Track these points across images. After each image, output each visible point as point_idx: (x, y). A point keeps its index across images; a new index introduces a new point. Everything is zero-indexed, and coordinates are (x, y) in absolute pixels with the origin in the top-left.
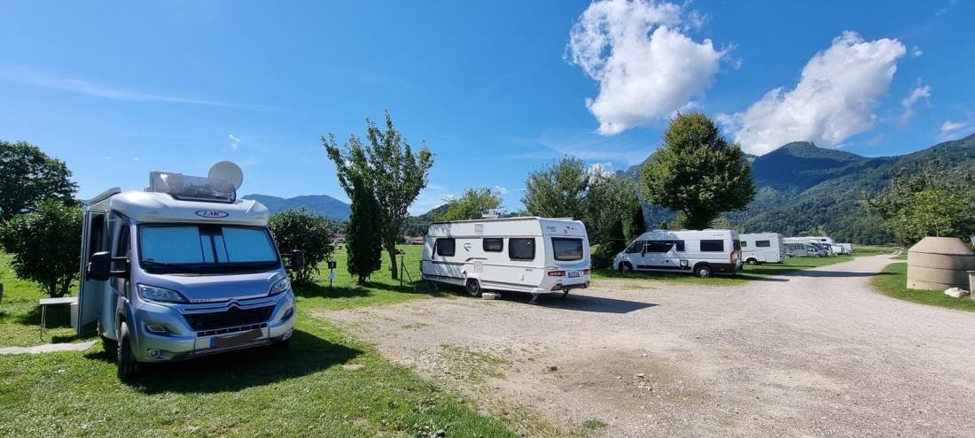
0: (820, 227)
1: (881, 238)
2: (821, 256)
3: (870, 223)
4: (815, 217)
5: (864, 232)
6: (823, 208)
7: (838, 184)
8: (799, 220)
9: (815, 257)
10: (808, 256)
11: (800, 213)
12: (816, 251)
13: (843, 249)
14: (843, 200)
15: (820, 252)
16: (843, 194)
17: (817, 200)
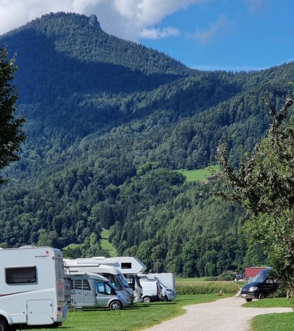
0: (106, 233)
1: (215, 260)
2: (122, 307)
3: (196, 224)
4: (96, 208)
5: (186, 246)
6: (112, 187)
7: (142, 128)
8: (62, 215)
9: (109, 308)
10: (98, 308)
11: (65, 197)
12: (113, 292)
13: (159, 288)
14: (150, 167)
15: (121, 295)
16: (151, 152)
17: (102, 166)
